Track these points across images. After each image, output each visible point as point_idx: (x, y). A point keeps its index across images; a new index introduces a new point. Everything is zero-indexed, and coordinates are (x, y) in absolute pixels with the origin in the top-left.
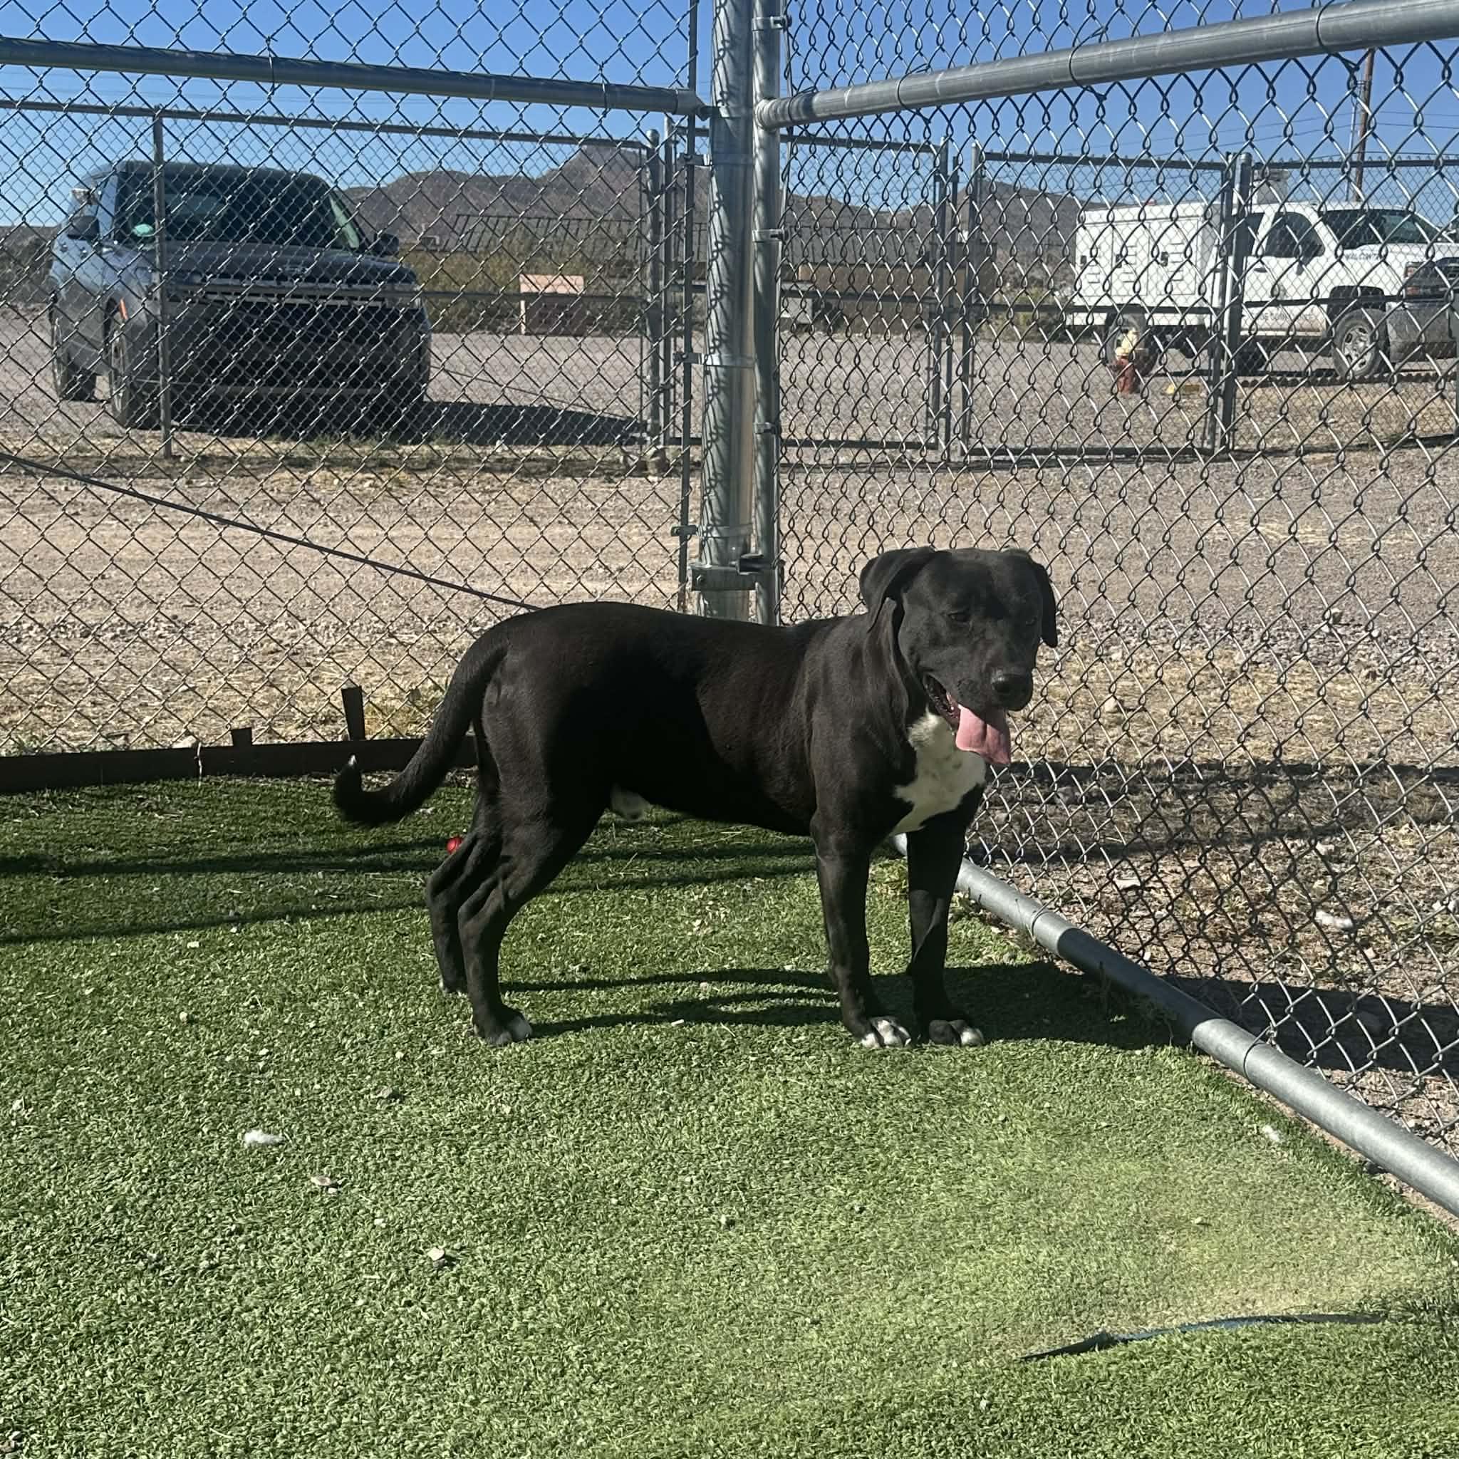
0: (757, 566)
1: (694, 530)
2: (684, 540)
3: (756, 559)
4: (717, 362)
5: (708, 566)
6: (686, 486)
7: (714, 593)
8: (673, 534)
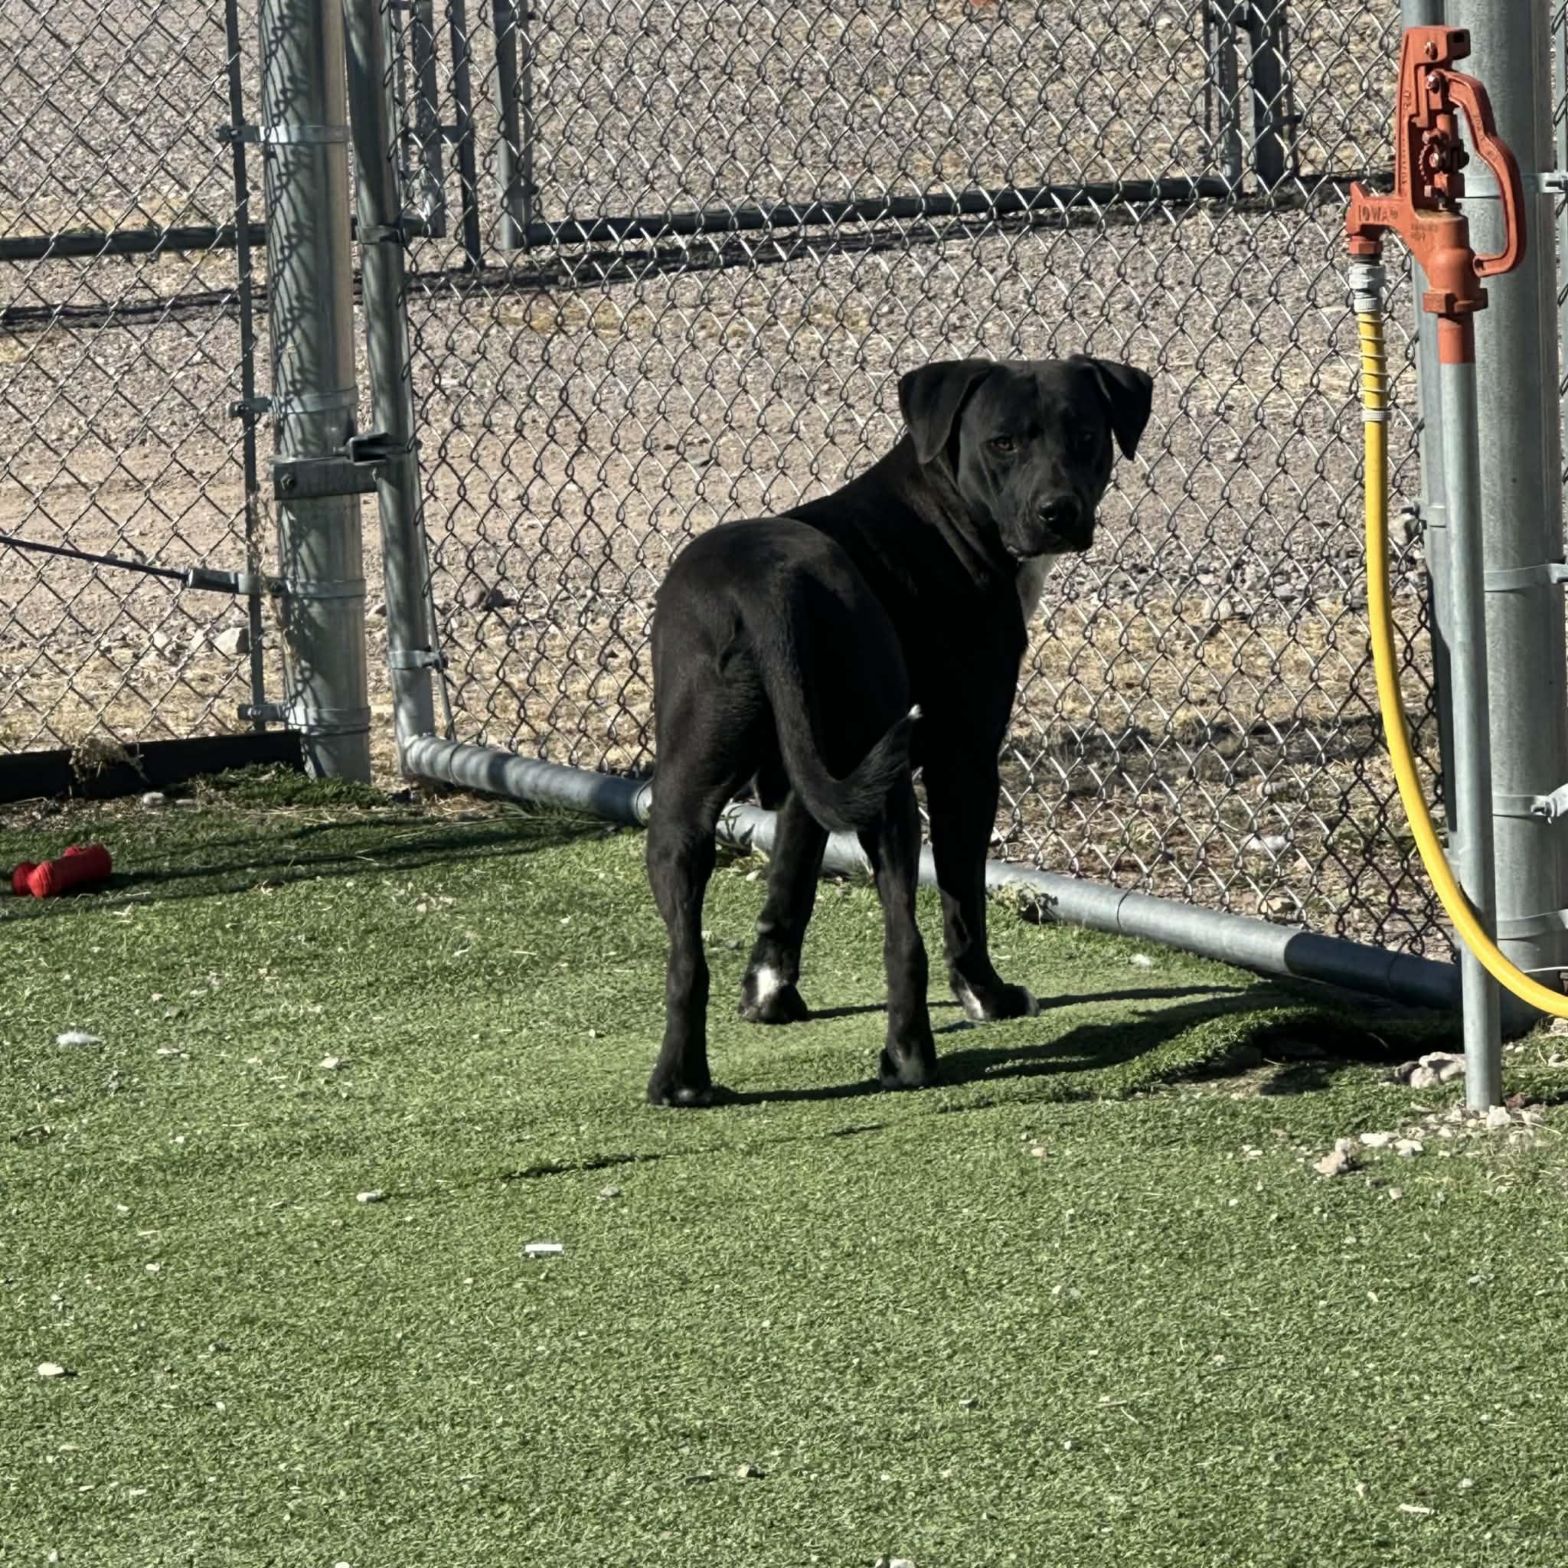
0: (380, 451)
1: (265, 404)
2: (250, 423)
3: (376, 441)
4: (284, 139)
5: (291, 460)
6: (248, 339)
7: (308, 503)
8: (234, 415)
